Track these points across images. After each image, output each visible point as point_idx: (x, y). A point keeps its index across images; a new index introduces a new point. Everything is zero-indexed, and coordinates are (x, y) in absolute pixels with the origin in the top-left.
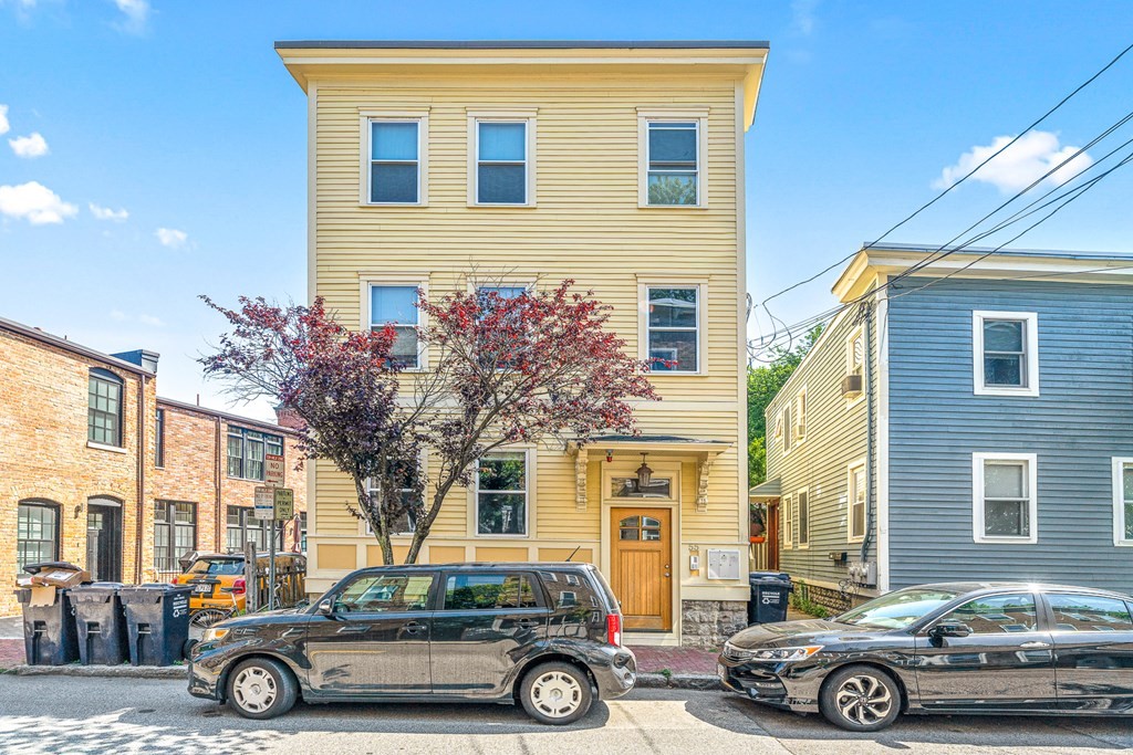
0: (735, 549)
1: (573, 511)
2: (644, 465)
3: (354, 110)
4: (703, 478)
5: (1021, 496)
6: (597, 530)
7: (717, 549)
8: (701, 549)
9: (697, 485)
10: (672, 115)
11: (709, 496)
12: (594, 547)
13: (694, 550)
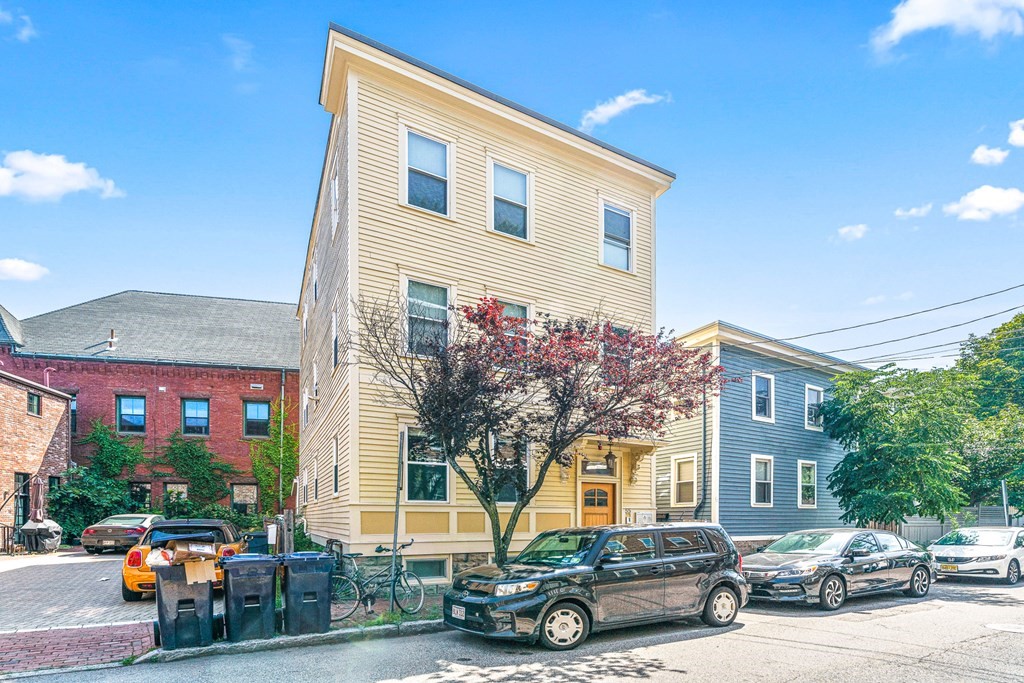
0: (649, 512)
1: (559, 484)
2: (610, 453)
3: (393, 115)
4: (638, 463)
5: (766, 479)
6: (573, 499)
7: (642, 512)
8: (633, 512)
9: (633, 467)
10: (620, 203)
11: (639, 474)
12: (572, 511)
13: (628, 511)
